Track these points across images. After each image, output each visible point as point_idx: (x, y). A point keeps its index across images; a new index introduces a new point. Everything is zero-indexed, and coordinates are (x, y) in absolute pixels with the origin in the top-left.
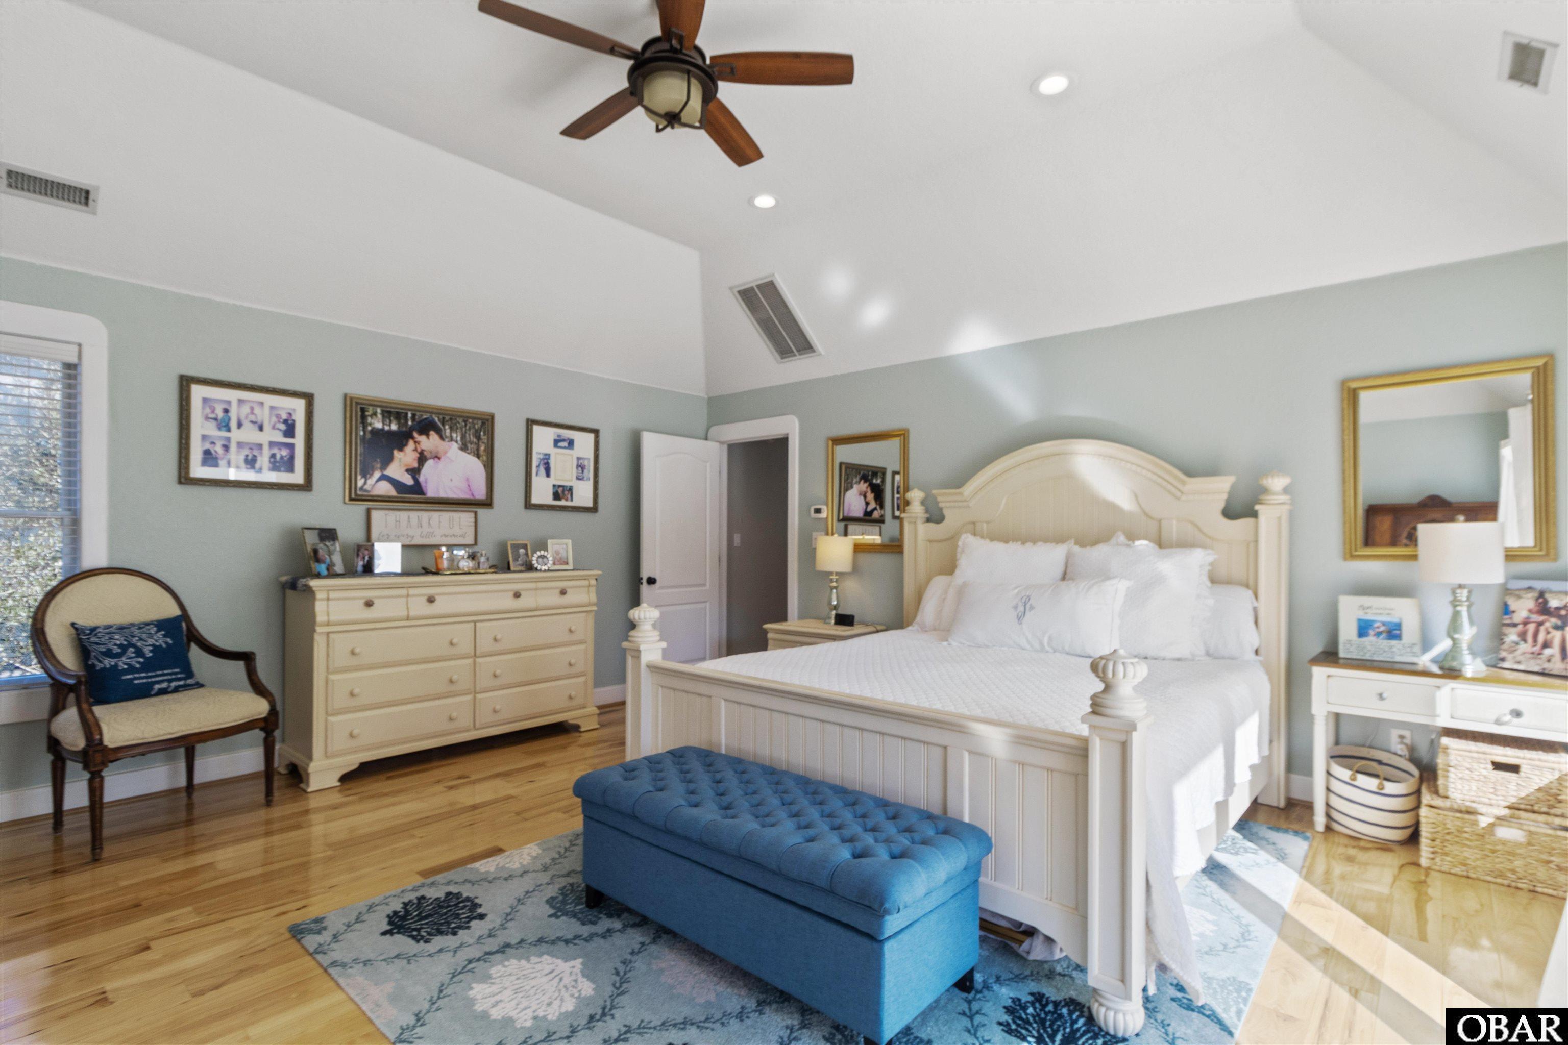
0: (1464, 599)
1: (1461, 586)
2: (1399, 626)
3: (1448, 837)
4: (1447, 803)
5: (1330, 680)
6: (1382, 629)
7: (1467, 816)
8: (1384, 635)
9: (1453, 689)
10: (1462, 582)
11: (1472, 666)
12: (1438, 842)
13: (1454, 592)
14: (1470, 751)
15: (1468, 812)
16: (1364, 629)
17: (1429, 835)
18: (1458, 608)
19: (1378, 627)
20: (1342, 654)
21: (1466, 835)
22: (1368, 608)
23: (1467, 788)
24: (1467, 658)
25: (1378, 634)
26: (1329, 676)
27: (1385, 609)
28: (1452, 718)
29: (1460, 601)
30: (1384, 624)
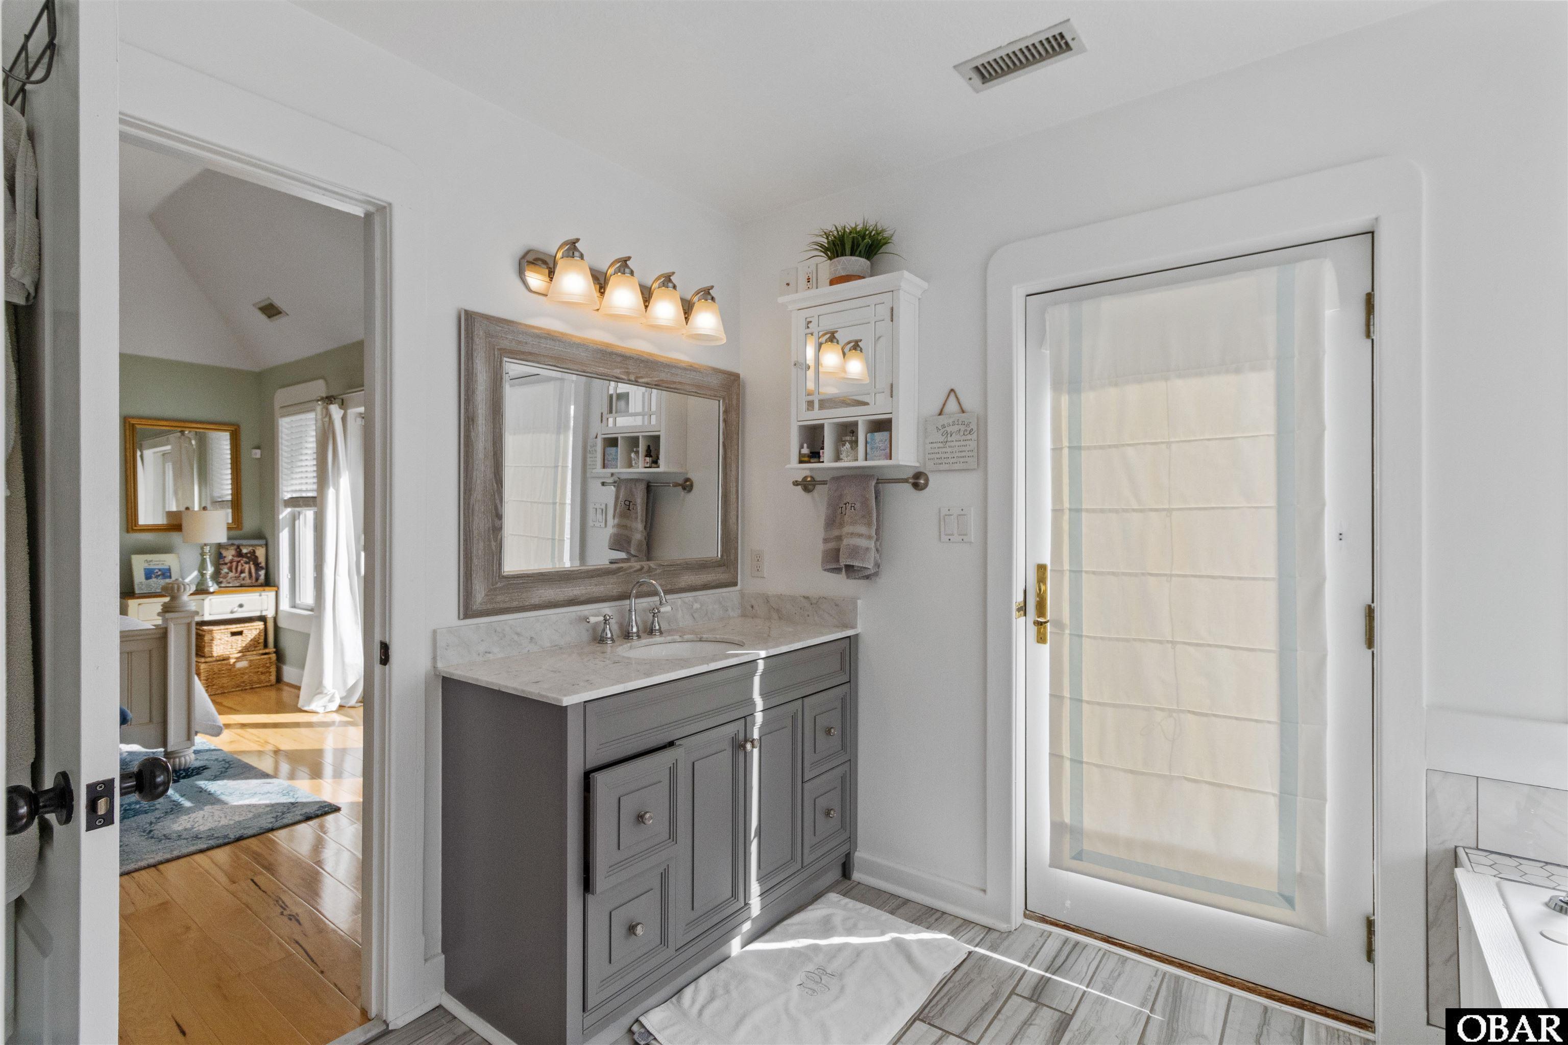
0: (208, 551)
1: (206, 545)
2: (169, 570)
3: (214, 676)
4: (214, 659)
5: (140, 606)
6: (159, 573)
7: (223, 662)
8: (161, 577)
9: (210, 599)
10: (206, 542)
11: (212, 587)
12: (210, 680)
13: (202, 548)
14: (220, 630)
15: (224, 660)
16: (149, 574)
17: (205, 678)
18: (205, 557)
19: (157, 573)
20: (137, 591)
21: (223, 672)
22: (150, 561)
23: (219, 649)
24: (210, 583)
25: (157, 577)
26: (139, 604)
27: (160, 561)
28: (210, 615)
29: (206, 553)
30: (160, 570)
